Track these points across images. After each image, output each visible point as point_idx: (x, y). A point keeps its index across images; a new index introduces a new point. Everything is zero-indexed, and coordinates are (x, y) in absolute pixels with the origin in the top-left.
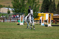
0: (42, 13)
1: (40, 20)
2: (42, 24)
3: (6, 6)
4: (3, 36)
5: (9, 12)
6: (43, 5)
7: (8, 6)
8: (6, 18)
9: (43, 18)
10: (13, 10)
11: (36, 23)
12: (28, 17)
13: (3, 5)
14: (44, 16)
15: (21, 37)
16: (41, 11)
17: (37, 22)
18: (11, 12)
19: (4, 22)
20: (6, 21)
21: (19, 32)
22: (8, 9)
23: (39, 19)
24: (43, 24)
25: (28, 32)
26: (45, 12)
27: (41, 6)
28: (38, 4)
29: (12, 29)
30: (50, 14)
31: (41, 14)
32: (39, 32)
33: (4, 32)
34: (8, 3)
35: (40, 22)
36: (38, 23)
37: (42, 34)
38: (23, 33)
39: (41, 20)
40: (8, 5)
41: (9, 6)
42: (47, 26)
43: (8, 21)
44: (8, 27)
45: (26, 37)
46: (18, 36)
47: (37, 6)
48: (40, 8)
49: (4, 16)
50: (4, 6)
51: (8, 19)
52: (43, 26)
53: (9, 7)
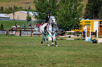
0: (88, 20)
1: (84, 32)
2: (87, 39)
3: (24, 9)
4: (20, 59)
5: (29, 19)
6: (89, 5)
7: (27, 9)
8: (25, 28)
9: (88, 29)
10: (37, 14)
11: (76, 37)
12: (46, 28)
13: (18, 7)
14: (90, 25)
15: (50, 62)
16: (85, 15)
17: (78, 36)
18: (33, 19)
19: (20, 35)
20: (25, 34)
21: (46, 52)
22: (28, 13)
23: (81, 31)
24: (90, 38)
25: (63, 53)
26: (92, 19)
27: (85, 7)
28: (80, 4)
29: (34, 48)
30: (101, 22)
31: (85, 22)
32: (82, 52)
33: (22, 54)
34: (26, 3)
35: (84, 36)
36: (80, 37)
37: (87, 56)
38: (54, 55)
39: (86, 31)
40: (27, 6)
41: (29, 8)
42: (95, 42)
43: (28, 34)
44: (28, 45)
45: (60, 62)
46: (46, 59)
47: (78, 8)
48: (84, 11)
49: (18, 26)
50: (21, 8)
51: (28, 31)
52: (88, 43)
53: (29, 10)
